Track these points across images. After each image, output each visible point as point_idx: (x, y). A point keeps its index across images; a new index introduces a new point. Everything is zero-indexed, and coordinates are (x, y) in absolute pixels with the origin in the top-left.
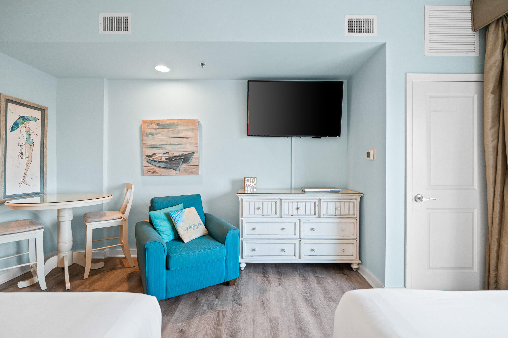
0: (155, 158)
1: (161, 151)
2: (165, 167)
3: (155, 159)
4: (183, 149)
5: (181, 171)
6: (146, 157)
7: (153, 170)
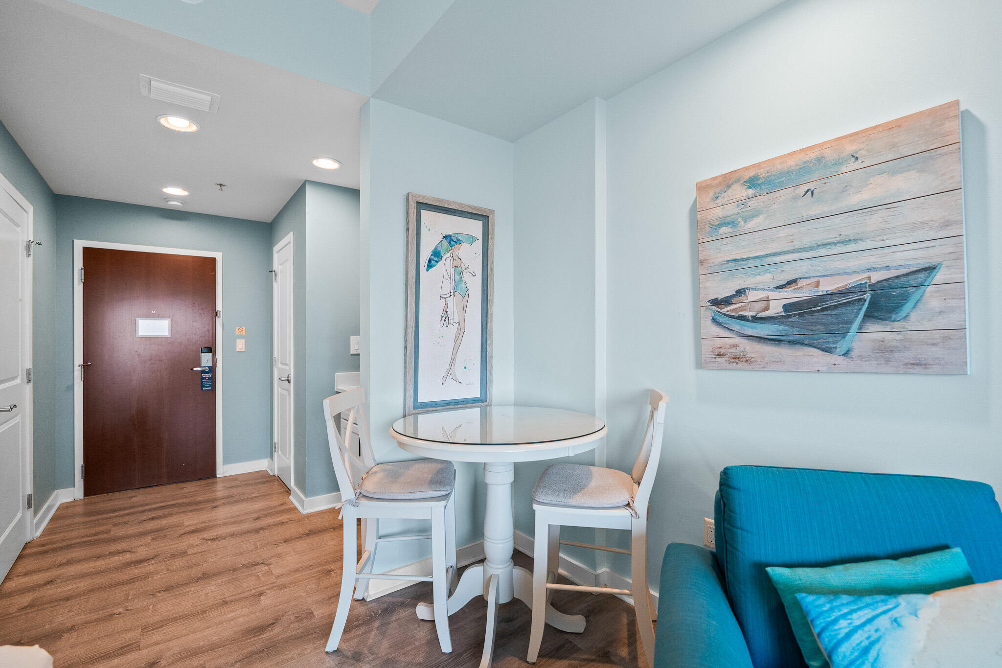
0: (742, 309)
1: (767, 278)
2: (779, 341)
3: (742, 311)
4: (870, 260)
5: (854, 354)
6: (709, 304)
7: (733, 350)
